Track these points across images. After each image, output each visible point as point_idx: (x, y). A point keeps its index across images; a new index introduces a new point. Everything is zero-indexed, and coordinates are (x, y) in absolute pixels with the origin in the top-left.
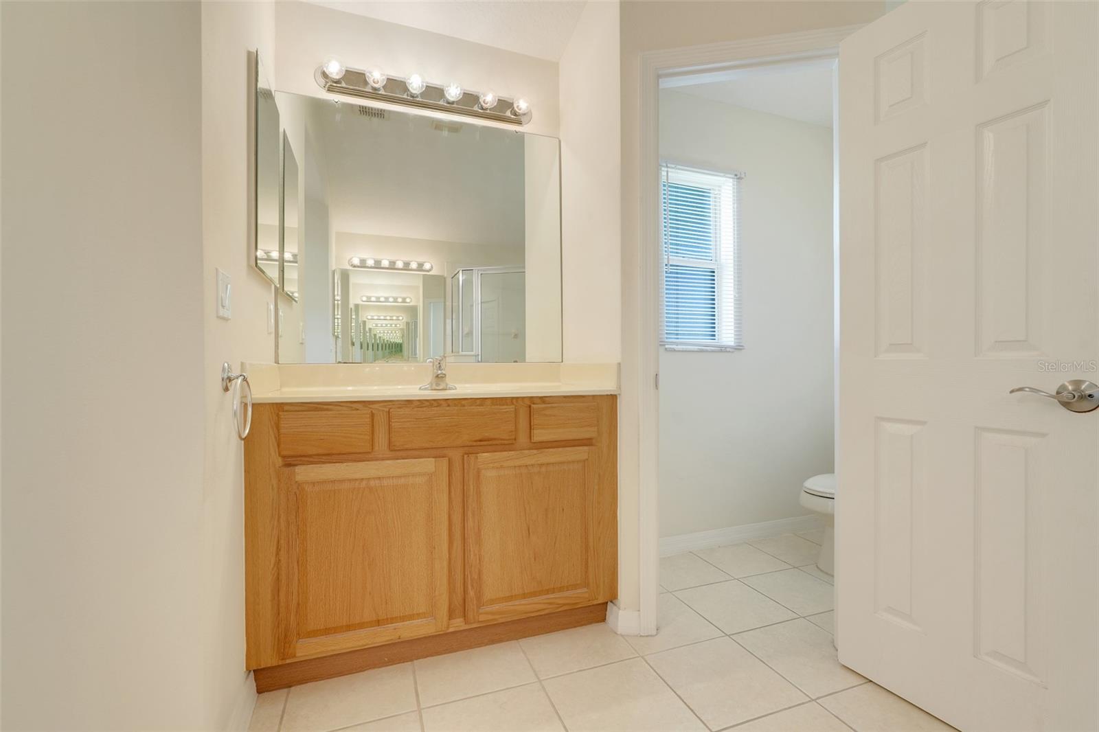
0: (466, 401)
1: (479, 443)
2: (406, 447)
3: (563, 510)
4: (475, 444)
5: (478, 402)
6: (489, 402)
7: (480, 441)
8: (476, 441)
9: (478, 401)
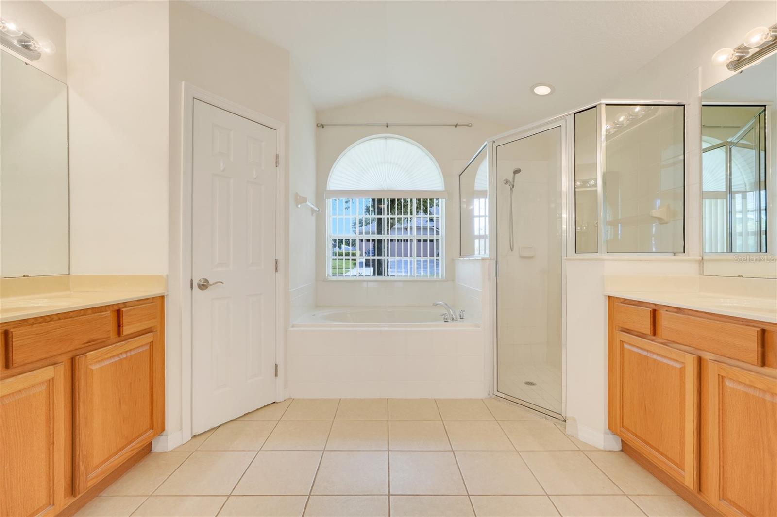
0: (74, 313)
1: (87, 345)
2: (26, 362)
3: (140, 380)
4: (83, 346)
5: (82, 313)
6: (90, 311)
7: (87, 343)
8: (84, 344)
9: (82, 311)
